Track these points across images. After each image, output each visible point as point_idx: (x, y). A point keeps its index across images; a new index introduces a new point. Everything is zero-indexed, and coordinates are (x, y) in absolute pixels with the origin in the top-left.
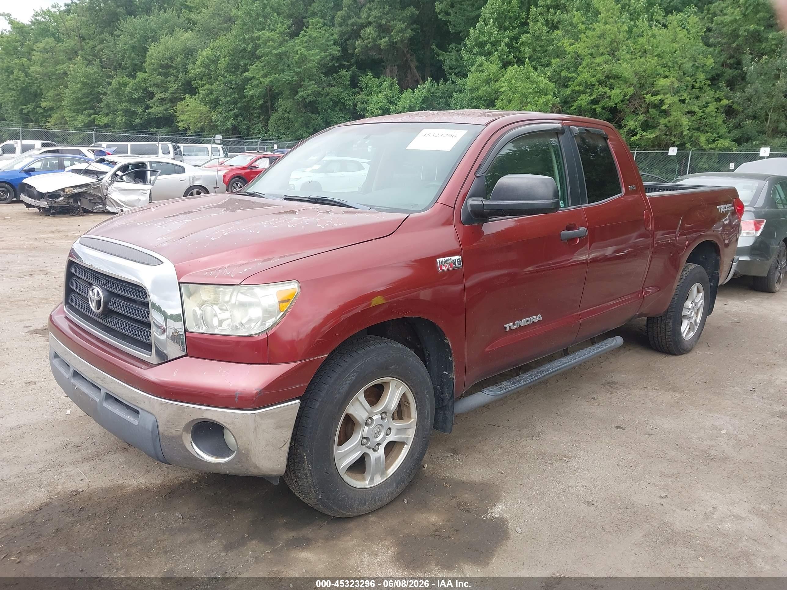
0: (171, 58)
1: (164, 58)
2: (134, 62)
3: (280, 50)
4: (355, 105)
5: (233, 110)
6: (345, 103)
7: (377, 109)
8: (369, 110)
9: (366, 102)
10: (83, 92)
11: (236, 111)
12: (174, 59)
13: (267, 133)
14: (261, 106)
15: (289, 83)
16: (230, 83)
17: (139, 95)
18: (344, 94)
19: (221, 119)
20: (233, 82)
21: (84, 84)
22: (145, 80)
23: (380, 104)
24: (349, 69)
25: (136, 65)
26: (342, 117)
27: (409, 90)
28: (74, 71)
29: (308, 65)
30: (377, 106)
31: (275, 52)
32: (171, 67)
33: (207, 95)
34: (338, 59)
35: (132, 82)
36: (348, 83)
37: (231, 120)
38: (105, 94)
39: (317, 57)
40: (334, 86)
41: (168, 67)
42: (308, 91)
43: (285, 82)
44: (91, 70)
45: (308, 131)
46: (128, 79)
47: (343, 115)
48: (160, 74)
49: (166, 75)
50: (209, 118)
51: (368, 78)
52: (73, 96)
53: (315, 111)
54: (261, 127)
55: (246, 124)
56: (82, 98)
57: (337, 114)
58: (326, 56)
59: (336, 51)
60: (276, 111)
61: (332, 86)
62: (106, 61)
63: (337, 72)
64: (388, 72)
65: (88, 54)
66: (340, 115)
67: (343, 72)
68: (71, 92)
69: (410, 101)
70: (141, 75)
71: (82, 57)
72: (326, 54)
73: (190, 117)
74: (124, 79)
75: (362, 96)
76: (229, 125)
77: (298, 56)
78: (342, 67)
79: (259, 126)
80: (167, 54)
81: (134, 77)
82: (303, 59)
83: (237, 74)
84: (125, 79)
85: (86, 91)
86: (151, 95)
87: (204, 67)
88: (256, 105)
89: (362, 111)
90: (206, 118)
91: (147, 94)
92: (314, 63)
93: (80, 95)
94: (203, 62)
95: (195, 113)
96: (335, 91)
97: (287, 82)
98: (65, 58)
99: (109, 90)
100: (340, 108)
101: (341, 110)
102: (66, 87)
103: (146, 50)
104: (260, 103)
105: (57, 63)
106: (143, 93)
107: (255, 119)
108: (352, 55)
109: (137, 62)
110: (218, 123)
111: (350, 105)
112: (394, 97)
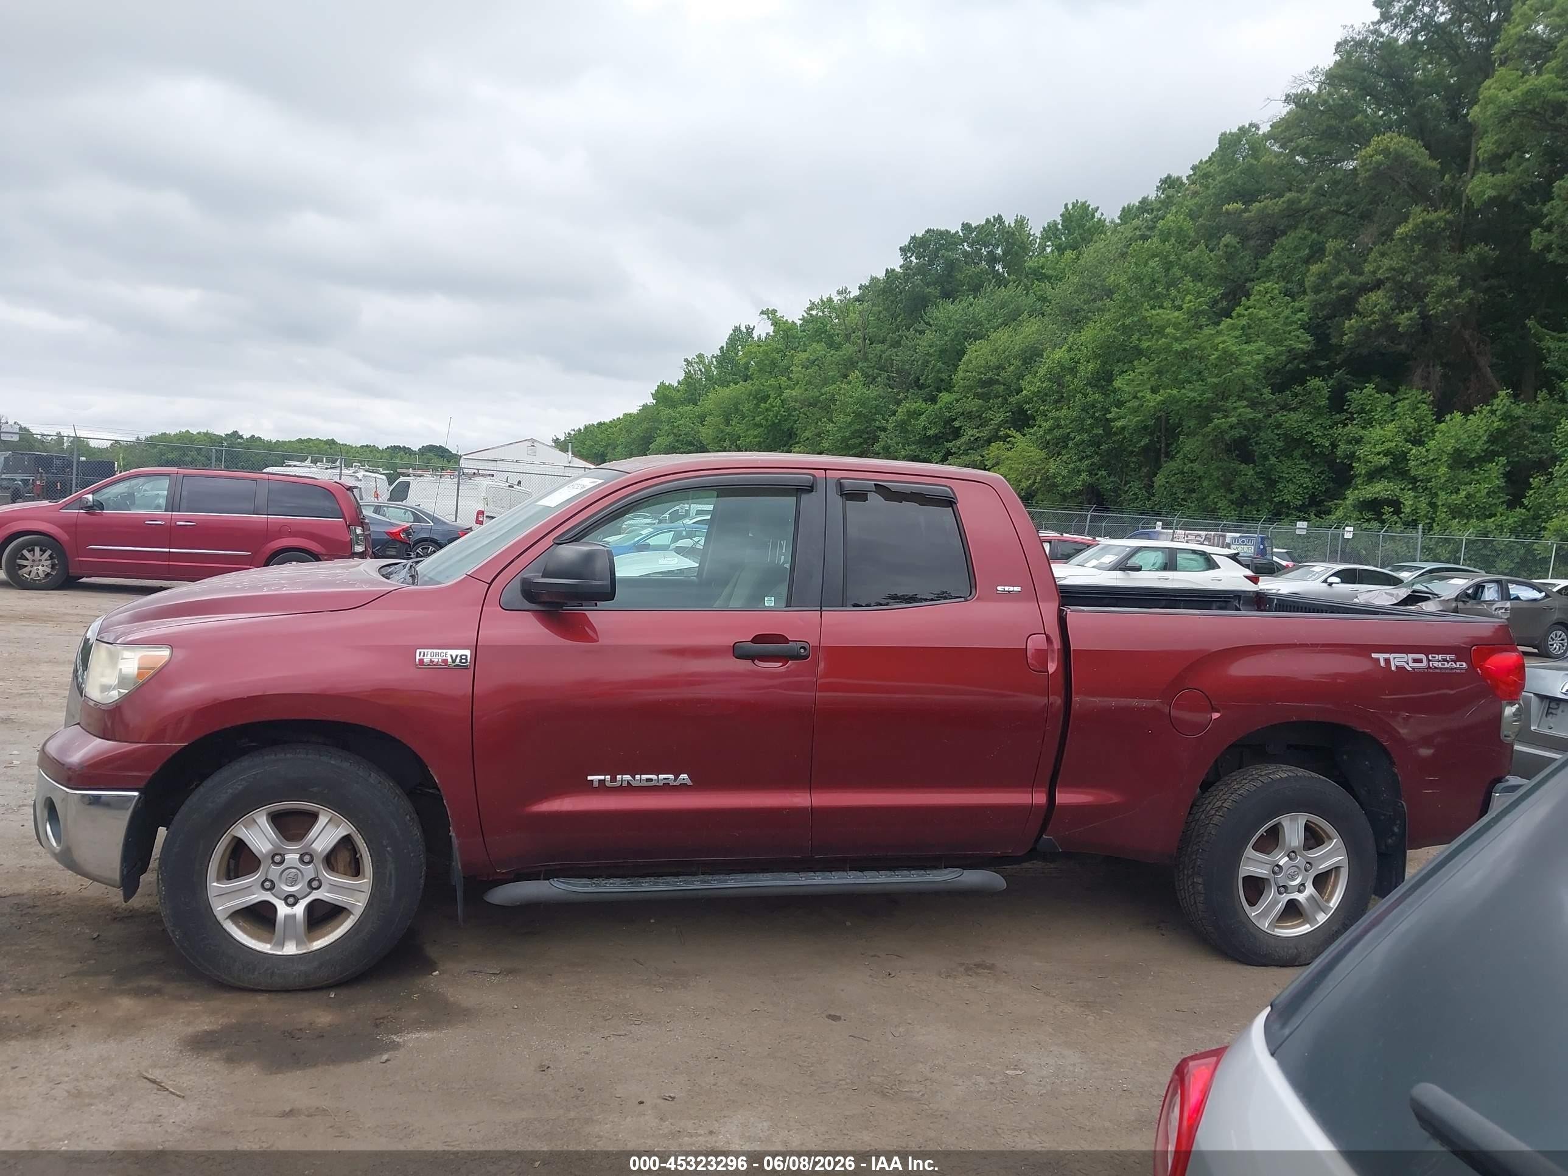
0: (998, 368)
1: (989, 369)
2: (940, 375)
3: (1186, 345)
4: (1334, 446)
5: (1091, 457)
6: (1312, 441)
7: (1379, 454)
8: (1362, 455)
9: (1358, 441)
10: (853, 428)
11: (1096, 459)
12: (1004, 368)
13: (1149, 499)
14: (1146, 450)
15: (1199, 406)
16: (1093, 406)
17: (937, 431)
18: (1315, 424)
19: (1064, 473)
20: (1099, 406)
21: (858, 415)
22: (949, 407)
23: (1388, 445)
24: (1331, 374)
25: (942, 380)
26: (1305, 469)
27: (1458, 415)
28: (844, 394)
29: (1235, 371)
30: (1378, 449)
31: (1176, 347)
32: (997, 382)
33: (1051, 430)
34: (1308, 357)
35: (931, 408)
36: (1324, 402)
37: (1084, 475)
38: (885, 430)
39: (1256, 357)
40: (1295, 410)
41: (991, 382)
42: (1230, 420)
43: (1190, 403)
44: (873, 392)
45: (1229, 496)
46: (924, 406)
47: (1308, 467)
48: (978, 396)
49: (985, 397)
50: (1043, 471)
51: (1365, 394)
52: (839, 436)
53: (1246, 457)
54: (1139, 488)
55: (1112, 482)
56: (851, 439)
57: (1295, 464)
58: (1280, 354)
59: (1303, 342)
60: (1173, 458)
61: (1290, 410)
62: (896, 377)
63: (1303, 382)
64: (1417, 379)
65: (871, 367)
66: (1302, 467)
67: (1315, 382)
68: (836, 429)
69: (1458, 440)
70: (945, 397)
71: (862, 371)
72: (1281, 348)
73: (1011, 468)
74: (918, 404)
75: (1352, 430)
76: (1078, 483)
77: (1216, 354)
78: (1316, 372)
79: (1136, 487)
80: (994, 361)
81: (933, 400)
82: (1230, 359)
83: (1108, 390)
84: (920, 405)
85: (858, 427)
86: (957, 433)
87: (1049, 380)
88: (1135, 447)
89: (1347, 457)
90: (1038, 471)
91: (951, 430)
92: (1250, 367)
93: (847, 434)
94: (1050, 371)
95: (1020, 464)
96: (1293, 420)
97: (1194, 404)
98: (838, 374)
99: (891, 423)
100: (1303, 451)
101: (1304, 456)
102: (830, 420)
103: (963, 352)
104: (1142, 443)
105: (825, 382)
106: (944, 428)
107: (1131, 473)
108: (1339, 348)
109: (944, 376)
110: (1059, 480)
111: (1324, 446)
112: (1422, 430)
